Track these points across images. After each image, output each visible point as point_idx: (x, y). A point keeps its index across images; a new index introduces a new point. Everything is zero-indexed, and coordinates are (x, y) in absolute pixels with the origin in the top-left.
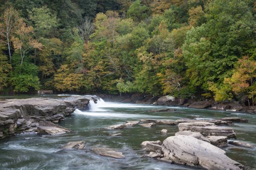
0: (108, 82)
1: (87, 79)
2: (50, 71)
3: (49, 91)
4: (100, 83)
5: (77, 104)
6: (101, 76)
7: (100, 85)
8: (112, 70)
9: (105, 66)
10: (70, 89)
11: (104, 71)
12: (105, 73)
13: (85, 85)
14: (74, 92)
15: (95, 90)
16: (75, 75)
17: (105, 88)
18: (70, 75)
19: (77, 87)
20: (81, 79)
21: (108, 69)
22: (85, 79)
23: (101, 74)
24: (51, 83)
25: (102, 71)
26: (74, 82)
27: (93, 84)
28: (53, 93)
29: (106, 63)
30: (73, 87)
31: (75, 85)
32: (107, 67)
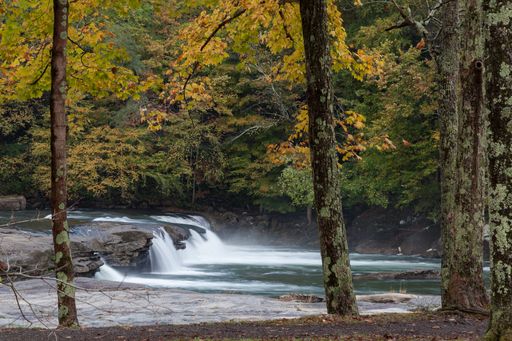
0: (253, 159)
1: (166, 149)
2: (15, 117)
3: (11, 198)
4: (218, 165)
5: (108, 249)
6: (224, 136)
7: (219, 173)
8: (268, 111)
9: (241, 96)
10: (96, 189)
11: (237, 113)
12: (241, 121)
13: (157, 176)
14: (113, 203)
15: (200, 195)
16: (113, 135)
17: (239, 184)
18: (97, 131)
19: (123, 183)
20: (141, 149)
21: (251, 108)
22: (158, 150)
23: (222, 128)
24: (18, 165)
25: (226, 115)
26: (109, 162)
27: (188, 171)
28: (29, 207)
29: (244, 81)
30: (107, 182)
31: (115, 174)
32: (247, 99)
